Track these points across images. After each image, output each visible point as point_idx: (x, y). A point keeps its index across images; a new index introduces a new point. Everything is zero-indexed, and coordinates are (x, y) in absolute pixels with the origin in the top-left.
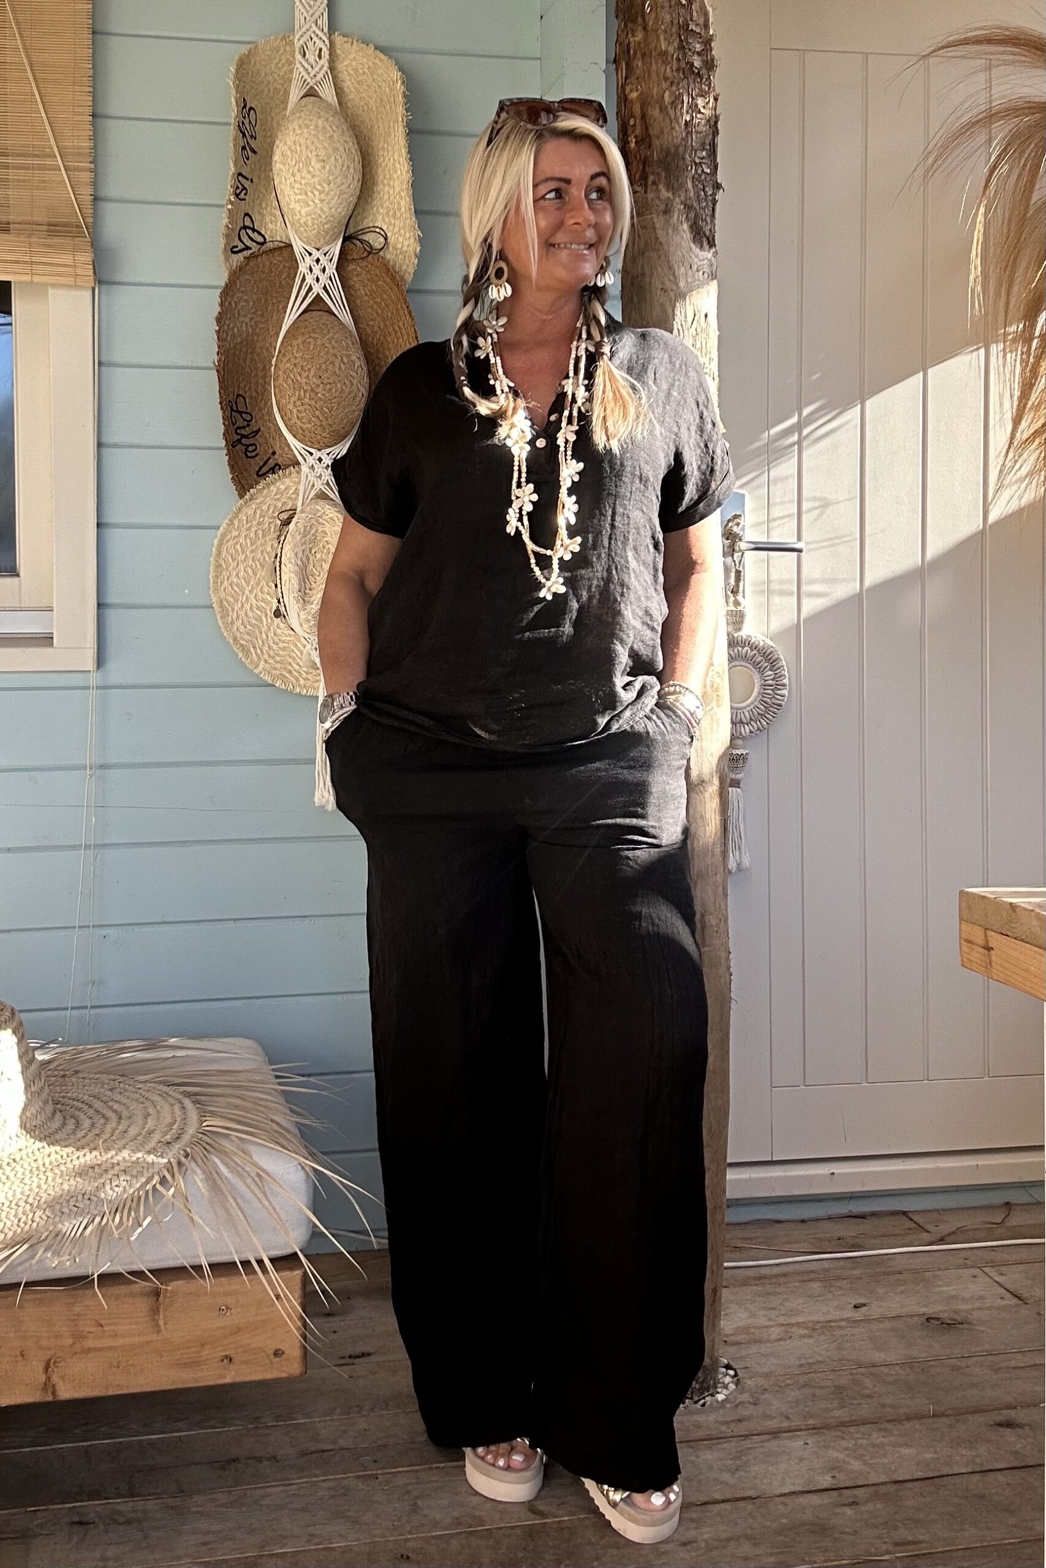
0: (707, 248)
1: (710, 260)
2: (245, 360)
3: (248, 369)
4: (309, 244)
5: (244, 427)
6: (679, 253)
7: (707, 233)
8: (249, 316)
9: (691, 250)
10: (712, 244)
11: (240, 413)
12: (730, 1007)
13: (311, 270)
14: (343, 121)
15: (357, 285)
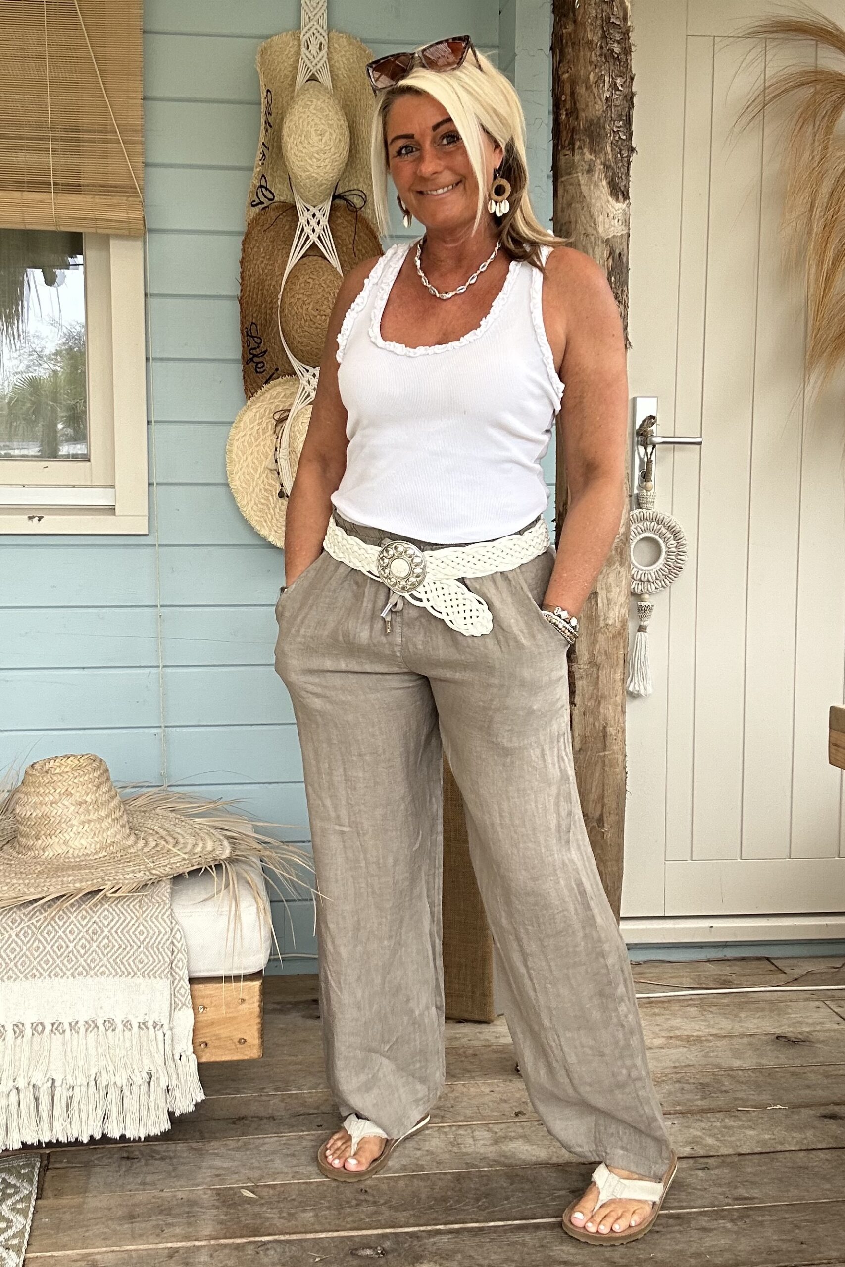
0: (622, 200)
1: (624, 210)
2: (257, 295)
3: (259, 302)
4: (307, 201)
5: (255, 349)
6: (599, 204)
7: (623, 188)
8: (261, 259)
9: (608, 202)
10: (626, 197)
11: (252, 336)
12: (625, 798)
13: (308, 223)
14: (336, 102)
15: (344, 236)
